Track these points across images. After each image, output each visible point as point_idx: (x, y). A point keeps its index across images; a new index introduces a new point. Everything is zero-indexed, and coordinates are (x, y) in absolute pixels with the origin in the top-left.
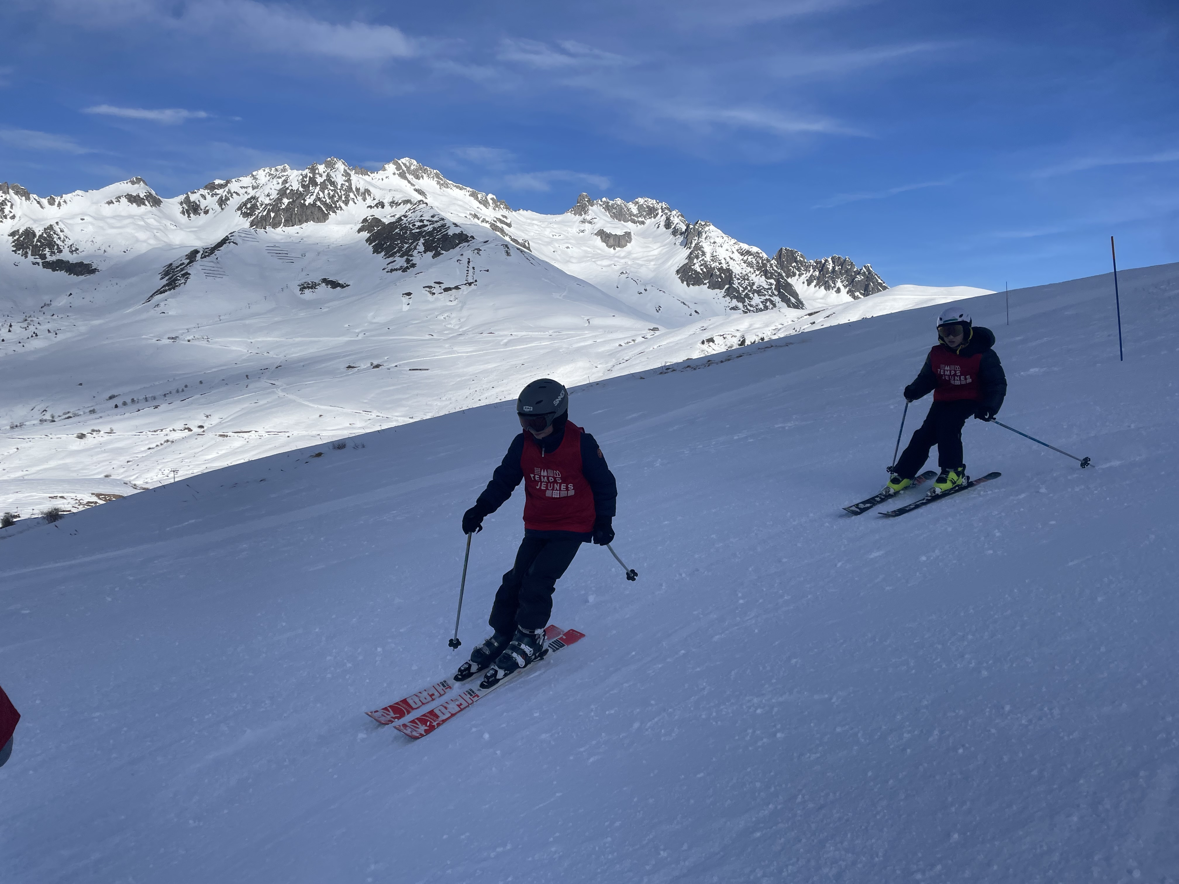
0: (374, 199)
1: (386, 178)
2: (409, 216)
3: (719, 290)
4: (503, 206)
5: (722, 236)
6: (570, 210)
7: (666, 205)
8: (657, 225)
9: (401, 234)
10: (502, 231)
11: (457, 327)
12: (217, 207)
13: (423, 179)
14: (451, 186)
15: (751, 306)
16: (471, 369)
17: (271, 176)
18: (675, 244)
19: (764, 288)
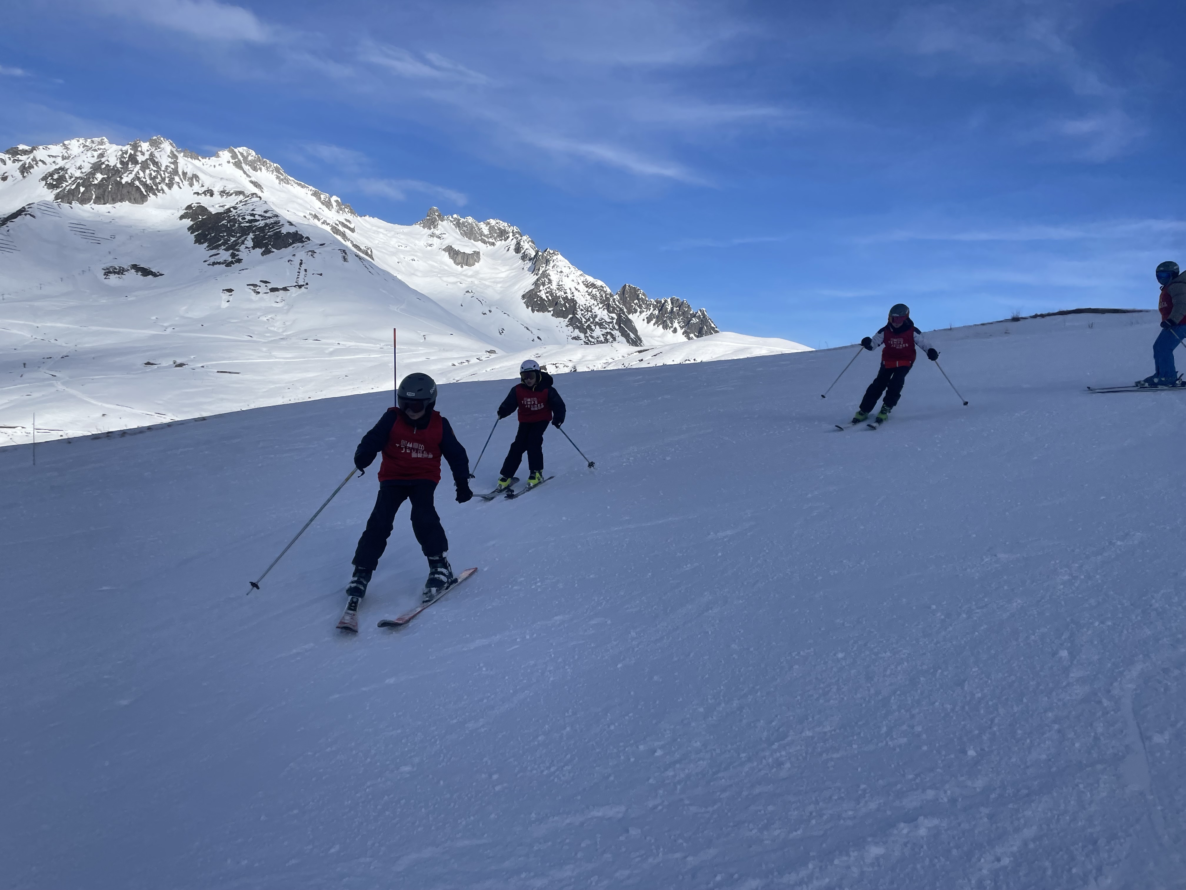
0: (203, 186)
1: (219, 165)
2: (240, 208)
3: (562, 318)
4: (348, 210)
5: (569, 267)
6: (419, 222)
7: (517, 229)
8: (507, 248)
9: (229, 226)
10: (344, 235)
11: (281, 330)
12: (18, 174)
13: (261, 171)
14: (292, 182)
15: (592, 337)
16: (287, 377)
17: (85, 148)
18: (523, 268)
19: (606, 321)
